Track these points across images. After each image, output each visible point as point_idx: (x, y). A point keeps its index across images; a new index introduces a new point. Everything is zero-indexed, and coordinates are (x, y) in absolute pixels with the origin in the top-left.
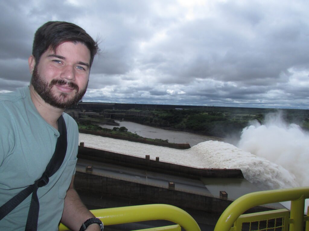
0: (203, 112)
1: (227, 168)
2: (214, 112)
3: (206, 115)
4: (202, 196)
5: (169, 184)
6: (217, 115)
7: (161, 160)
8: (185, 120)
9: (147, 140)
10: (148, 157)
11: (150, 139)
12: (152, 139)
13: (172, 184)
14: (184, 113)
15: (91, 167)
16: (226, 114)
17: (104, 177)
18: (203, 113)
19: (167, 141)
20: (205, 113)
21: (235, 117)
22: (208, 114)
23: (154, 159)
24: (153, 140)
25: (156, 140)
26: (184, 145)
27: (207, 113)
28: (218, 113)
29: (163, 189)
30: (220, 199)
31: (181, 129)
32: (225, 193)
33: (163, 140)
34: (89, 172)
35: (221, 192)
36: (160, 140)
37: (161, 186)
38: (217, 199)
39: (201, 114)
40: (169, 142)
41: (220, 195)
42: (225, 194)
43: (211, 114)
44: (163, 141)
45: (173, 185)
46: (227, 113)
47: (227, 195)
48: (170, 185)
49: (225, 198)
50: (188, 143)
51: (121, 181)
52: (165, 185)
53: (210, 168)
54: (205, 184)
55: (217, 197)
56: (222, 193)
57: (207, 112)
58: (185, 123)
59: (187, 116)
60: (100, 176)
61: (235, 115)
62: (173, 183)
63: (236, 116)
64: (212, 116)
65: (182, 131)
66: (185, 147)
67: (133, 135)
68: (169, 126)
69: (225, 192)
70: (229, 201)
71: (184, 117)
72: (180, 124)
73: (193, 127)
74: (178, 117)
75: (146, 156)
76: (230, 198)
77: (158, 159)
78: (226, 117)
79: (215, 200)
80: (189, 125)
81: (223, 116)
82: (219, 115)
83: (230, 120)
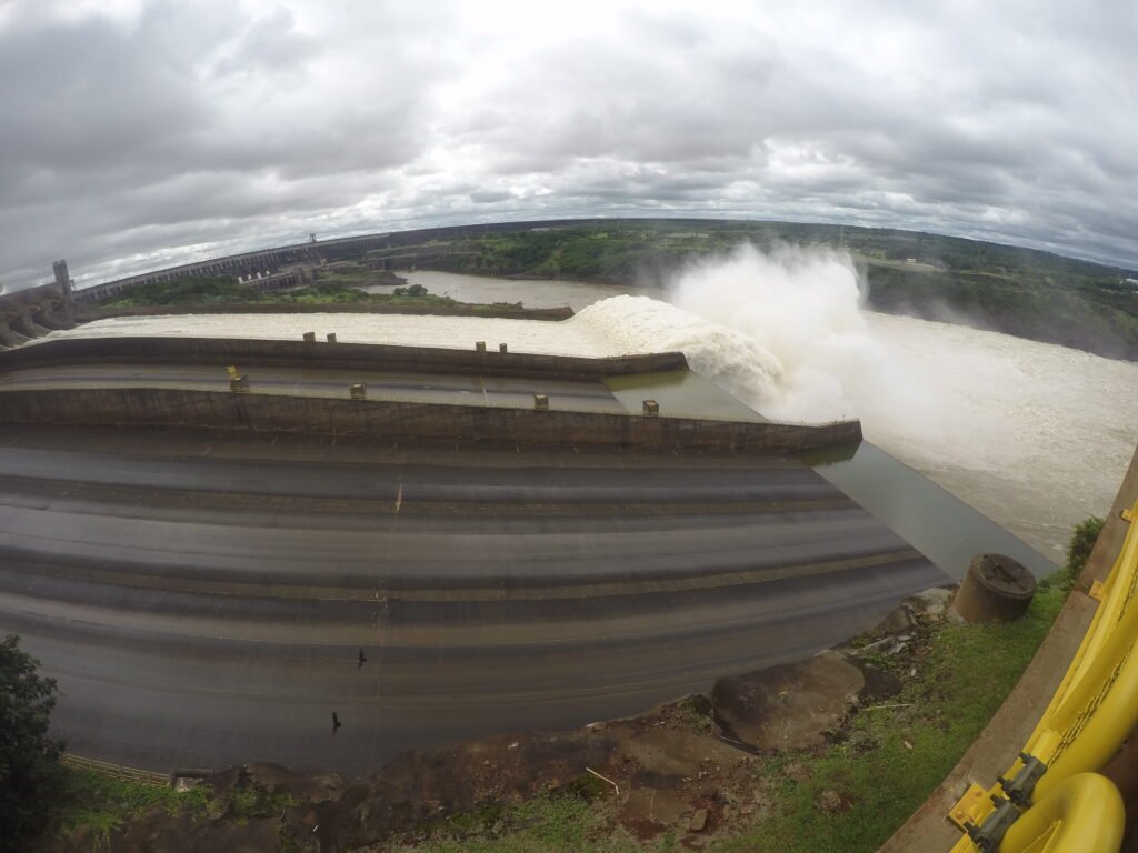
0: (596, 233)
1: (656, 352)
2: (620, 231)
3: (604, 238)
4: (607, 416)
5: (536, 399)
6: (628, 237)
8: (557, 253)
9: (475, 307)
10: (481, 346)
11: (482, 305)
12: (484, 305)
13: (542, 399)
14: (553, 238)
15: (360, 386)
16: (646, 236)
17: (392, 403)
18: (595, 235)
19: (519, 305)
20: (600, 236)
21: (665, 240)
22: (608, 236)
23: (497, 349)
24: (490, 308)
25: (494, 305)
26: (559, 310)
27: (605, 235)
28: (630, 232)
29: (523, 410)
30: (643, 417)
31: (549, 276)
32: (653, 404)
34: (357, 396)
35: (645, 403)
36: (505, 304)
37: (519, 406)
38: (637, 417)
39: (593, 237)
40: (525, 307)
41: (644, 409)
42: (653, 406)
43: (614, 235)
44: (511, 306)
45: (545, 401)
46: (648, 232)
47: (657, 407)
48: (538, 402)
49: (654, 414)
52: (527, 403)
53: (620, 355)
54: (610, 389)
55: (638, 414)
56: (648, 403)
57: (605, 232)
58: (556, 259)
59: (561, 244)
61: (666, 235)
62: (543, 396)
64: (616, 241)
65: (551, 279)
66: (561, 315)
67: (441, 301)
68: (522, 271)
70: (662, 418)
71: (554, 247)
72: (546, 265)
73: (575, 268)
74: (540, 248)
75: (478, 345)
76: (663, 412)
77: (503, 347)
78: (647, 240)
79: (635, 420)
80: (566, 264)
81: (640, 239)
82: (632, 237)
83: (656, 247)
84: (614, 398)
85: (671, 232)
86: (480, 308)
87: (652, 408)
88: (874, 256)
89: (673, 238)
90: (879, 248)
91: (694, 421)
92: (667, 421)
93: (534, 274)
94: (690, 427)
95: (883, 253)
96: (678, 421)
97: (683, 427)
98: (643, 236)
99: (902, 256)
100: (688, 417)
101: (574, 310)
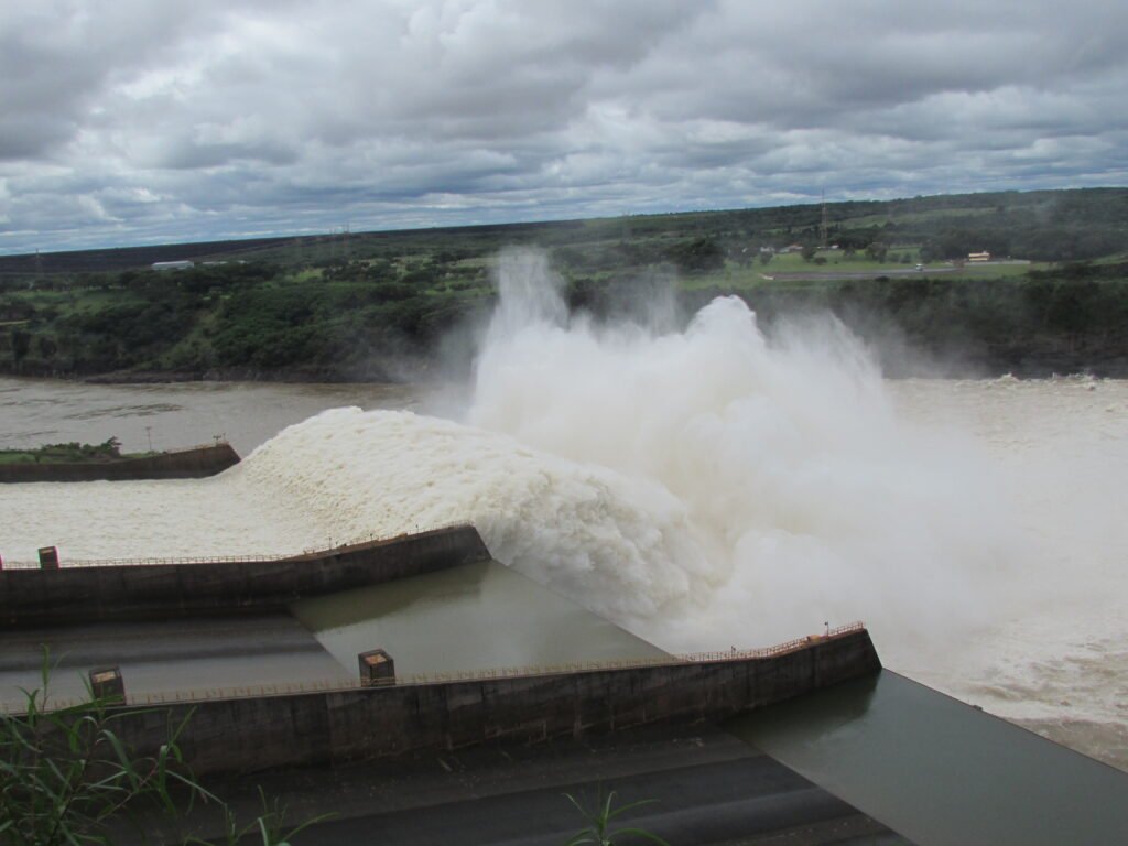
0: (299, 268)
2: (351, 263)
3: (313, 280)
5: (94, 682)
6: (367, 274)
7: (67, 558)
8: (209, 319)
11: (14, 452)
12: (20, 452)
13: (108, 683)
14: (197, 283)
16: (408, 268)
18: (295, 274)
19: (109, 448)
20: (305, 275)
21: (448, 275)
22: (325, 274)
23: (31, 561)
24: (32, 458)
25: (46, 451)
26: (204, 451)
27: (318, 273)
28: (372, 263)
30: (360, 692)
31: (193, 371)
32: (381, 659)
33: (87, 446)
35: (362, 658)
36: (75, 446)
38: (345, 694)
39: (289, 278)
40: (123, 451)
41: (362, 674)
42: (381, 664)
43: (338, 272)
44: (88, 451)
45: (117, 685)
46: (412, 259)
47: (390, 663)
48: (97, 689)
49: (382, 682)
50: (221, 441)
53: (334, 547)
55: (347, 687)
56: (368, 659)
57: (316, 266)
58: (207, 333)
59: (215, 298)
61: (450, 265)
62: (111, 676)
63: (454, 271)
64: (341, 284)
65: (199, 378)
66: (213, 461)
68: (129, 364)
69: (383, 654)
70: (403, 689)
71: (200, 306)
72: (185, 347)
73: (250, 350)
74: (169, 308)
76: (407, 673)
77: (48, 556)
78: (408, 279)
79: (338, 703)
80: (231, 343)
81: (394, 277)
82: (375, 273)
83: (429, 292)
84: (318, 649)
85: (462, 255)
87: (379, 668)
88: (894, 259)
89: (464, 271)
90: (908, 240)
91: (480, 686)
92: (414, 694)
93: (157, 368)
94: (470, 700)
95: (914, 250)
96: (442, 690)
97: (456, 702)
98: (402, 271)
99: (957, 252)
100: (465, 678)
101: (237, 450)
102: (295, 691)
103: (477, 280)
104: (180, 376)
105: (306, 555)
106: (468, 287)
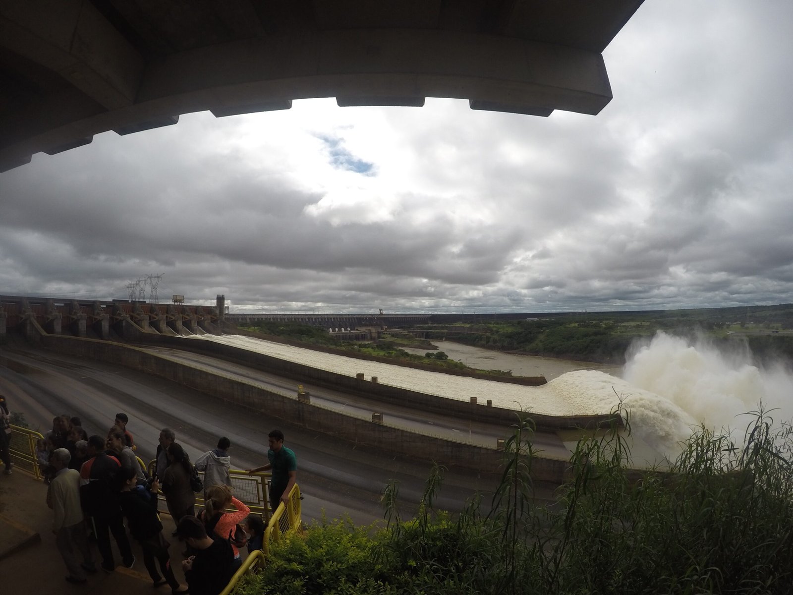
0: (571, 322)
2: (587, 322)
3: (575, 327)
4: (548, 460)
5: (498, 443)
6: (592, 326)
8: (542, 337)
9: (478, 372)
10: (474, 400)
11: (483, 371)
12: (485, 371)
13: (503, 443)
14: (539, 325)
15: (379, 414)
16: (606, 325)
17: (398, 430)
18: (569, 325)
19: (509, 373)
20: (573, 325)
21: (619, 328)
22: (579, 325)
23: (485, 403)
24: (488, 373)
25: (492, 371)
26: (536, 378)
27: (576, 325)
28: (594, 322)
29: (487, 449)
31: (535, 353)
34: (377, 421)
36: (500, 371)
37: (485, 446)
39: (568, 326)
43: (583, 325)
44: (503, 373)
45: (505, 445)
46: (607, 322)
51: (423, 436)
52: (491, 444)
54: (562, 441)
57: (577, 322)
58: (541, 341)
59: (544, 331)
60: (391, 428)
61: (619, 324)
63: (620, 326)
64: (584, 329)
65: (536, 355)
66: (538, 382)
67: (456, 365)
68: (517, 348)
71: (539, 332)
72: (533, 345)
73: (553, 348)
74: (530, 333)
75: (472, 399)
77: (489, 402)
78: (606, 328)
80: (548, 345)
81: (600, 327)
82: (595, 326)
83: (612, 333)
84: (563, 447)
85: (623, 321)
86: (481, 372)
89: (624, 326)
93: (525, 351)
98: (603, 325)
102: (556, 459)
103: (628, 330)
104: (531, 354)
105: (564, 416)
106: (625, 332)
